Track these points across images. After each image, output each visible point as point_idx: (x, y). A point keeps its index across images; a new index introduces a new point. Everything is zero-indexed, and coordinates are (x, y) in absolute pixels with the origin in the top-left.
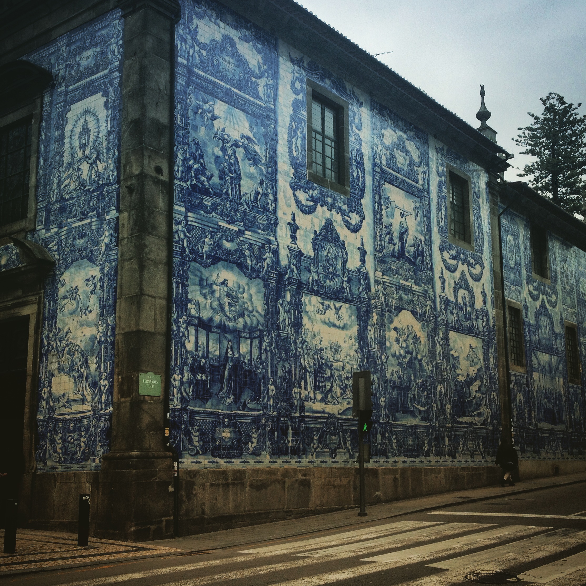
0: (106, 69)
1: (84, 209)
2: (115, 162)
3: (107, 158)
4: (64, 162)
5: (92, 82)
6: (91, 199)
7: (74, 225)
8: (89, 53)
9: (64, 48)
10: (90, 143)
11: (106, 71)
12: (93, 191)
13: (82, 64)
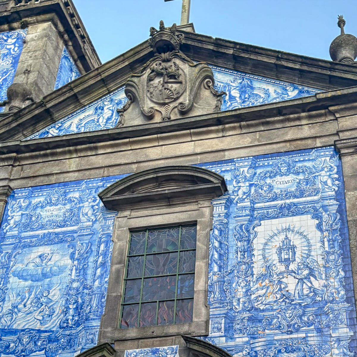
0: (315, 195)
1: (293, 322)
2: (341, 282)
3: (326, 276)
4: (255, 272)
5: (295, 204)
6: (304, 314)
7: (276, 338)
8: (286, 178)
9: (246, 169)
10: (297, 259)
11: (316, 198)
12: (306, 306)
13: (276, 186)
